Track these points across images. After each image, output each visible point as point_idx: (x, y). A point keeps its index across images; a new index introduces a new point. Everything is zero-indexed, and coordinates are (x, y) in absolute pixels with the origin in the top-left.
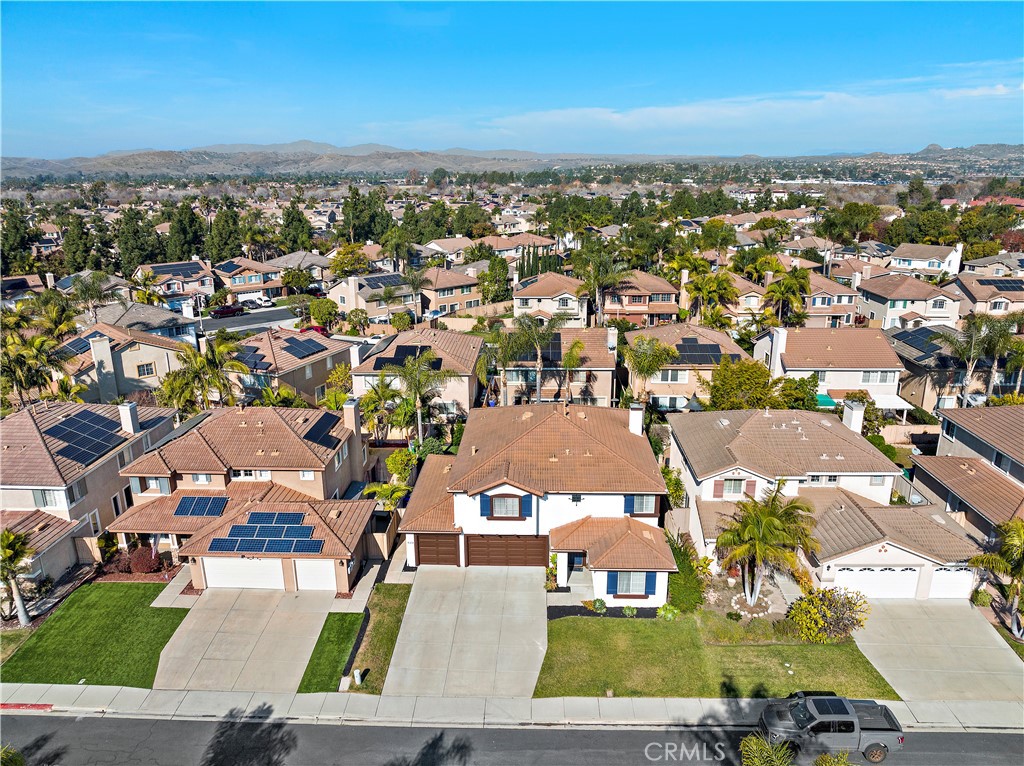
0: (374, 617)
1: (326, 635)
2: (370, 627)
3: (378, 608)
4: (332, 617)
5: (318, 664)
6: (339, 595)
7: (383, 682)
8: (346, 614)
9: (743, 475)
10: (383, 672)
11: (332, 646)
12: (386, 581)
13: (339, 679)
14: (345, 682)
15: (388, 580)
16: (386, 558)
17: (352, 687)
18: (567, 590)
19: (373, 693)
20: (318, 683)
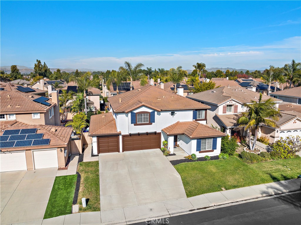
0: (83, 176)
1: (56, 186)
2: (82, 180)
3: (84, 171)
4: (58, 178)
5: (55, 201)
6: (60, 169)
7: (100, 204)
8: (66, 176)
9: (234, 103)
10: (98, 199)
11: (62, 191)
12: (84, 161)
13: (71, 207)
14: (75, 208)
15: (85, 160)
16: (81, 153)
17: (81, 209)
18: (174, 154)
19: (95, 210)
20: (57, 211)
